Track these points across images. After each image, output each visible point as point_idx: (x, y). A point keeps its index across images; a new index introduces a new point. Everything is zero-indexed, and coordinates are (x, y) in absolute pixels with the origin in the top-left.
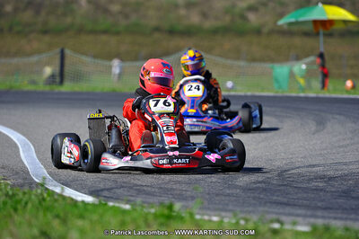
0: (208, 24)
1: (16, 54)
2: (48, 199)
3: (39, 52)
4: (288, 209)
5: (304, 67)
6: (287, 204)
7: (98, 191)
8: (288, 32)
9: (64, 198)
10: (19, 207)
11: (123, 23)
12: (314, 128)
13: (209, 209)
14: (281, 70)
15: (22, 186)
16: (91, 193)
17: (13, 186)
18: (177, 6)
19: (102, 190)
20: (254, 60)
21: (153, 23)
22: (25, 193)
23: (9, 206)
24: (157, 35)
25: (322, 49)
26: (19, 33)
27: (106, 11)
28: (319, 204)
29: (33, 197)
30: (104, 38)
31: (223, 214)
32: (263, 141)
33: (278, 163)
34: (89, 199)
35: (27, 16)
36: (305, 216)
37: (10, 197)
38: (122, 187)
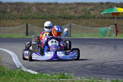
0: (77, 15)
1: (11, 26)
2: (22, 73)
3: (19, 25)
4: (104, 76)
6: (104, 74)
8: (104, 17)
9: (27, 72)
10: (12, 75)
11: (48, 15)
12: (113, 49)
13: (77, 76)
14: (103, 29)
15: (13, 69)
16: (36, 71)
17: (10, 69)
18: (66, 9)
19: (41, 70)
20: (93, 27)
21: (58, 15)
22: (14, 71)
23: (8, 75)
24: (59, 19)
25: (116, 23)
26: (12, 19)
27: (42, 11)
28: (115, 74)
29: (17, 72)
30: (41, 20)
31: (82, 77)
32: (96, 53)
33: (101, 61)
34: (36, 73)
35: (15, 13)
36: (110, 78)
37: (9, 72)
38: (47, 69)
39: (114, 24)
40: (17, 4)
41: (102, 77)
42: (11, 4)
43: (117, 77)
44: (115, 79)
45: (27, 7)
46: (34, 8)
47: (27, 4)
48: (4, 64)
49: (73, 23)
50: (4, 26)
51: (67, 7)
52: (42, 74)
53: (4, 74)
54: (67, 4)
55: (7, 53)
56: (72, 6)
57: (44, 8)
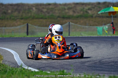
0: (75, 15)
1: (12, 26)
3: (20, 25)
4: (102, 72)
5: (107, 27)
6: (102, 70)
7: (40, 68)
8: (102, 16)
9: (29, 70)
11: (48, 15)
12: (110, 46)
13: (76, 72)
14: (100, 28)
15: (15, 67)
16: (37, 69)
17: (11, 67)
18: (65, 9)
19: (41, 68)
20: (91, 26)
21: (58, 15)
22: (16, 69)
23: (10, 73)
24: (59, 19)
25: (113, 21)
26: (13, 19)
27: (42, 11)
28: (112, 70)
29: (18, 70)
30: (41, 20)
31: (81, 74)
32: (94, 51)
33: (98, 58)
34: (36, 70)
35: (16, 14)
36: (108, 74)
37: (11, 70)
38: (48, 67)
39: (111, 22)
40: (18, 5)
41: (100, 73)
42: (12, 5)
43: (114, 73)
44: (112, 75)
45: (27, 8)
46: (34, 8)
47: (27, 5)
48: (6, 63)
49: (72, 22)
50: (5, 27)
51: (66, 8)
52: (42, 71)
53: (6, 72)
54: (65, 5)
55: (9, 51)
56: (70, 6)
57: (43, 8)
